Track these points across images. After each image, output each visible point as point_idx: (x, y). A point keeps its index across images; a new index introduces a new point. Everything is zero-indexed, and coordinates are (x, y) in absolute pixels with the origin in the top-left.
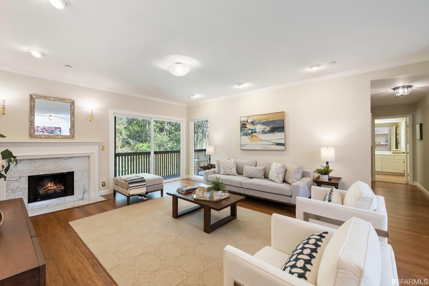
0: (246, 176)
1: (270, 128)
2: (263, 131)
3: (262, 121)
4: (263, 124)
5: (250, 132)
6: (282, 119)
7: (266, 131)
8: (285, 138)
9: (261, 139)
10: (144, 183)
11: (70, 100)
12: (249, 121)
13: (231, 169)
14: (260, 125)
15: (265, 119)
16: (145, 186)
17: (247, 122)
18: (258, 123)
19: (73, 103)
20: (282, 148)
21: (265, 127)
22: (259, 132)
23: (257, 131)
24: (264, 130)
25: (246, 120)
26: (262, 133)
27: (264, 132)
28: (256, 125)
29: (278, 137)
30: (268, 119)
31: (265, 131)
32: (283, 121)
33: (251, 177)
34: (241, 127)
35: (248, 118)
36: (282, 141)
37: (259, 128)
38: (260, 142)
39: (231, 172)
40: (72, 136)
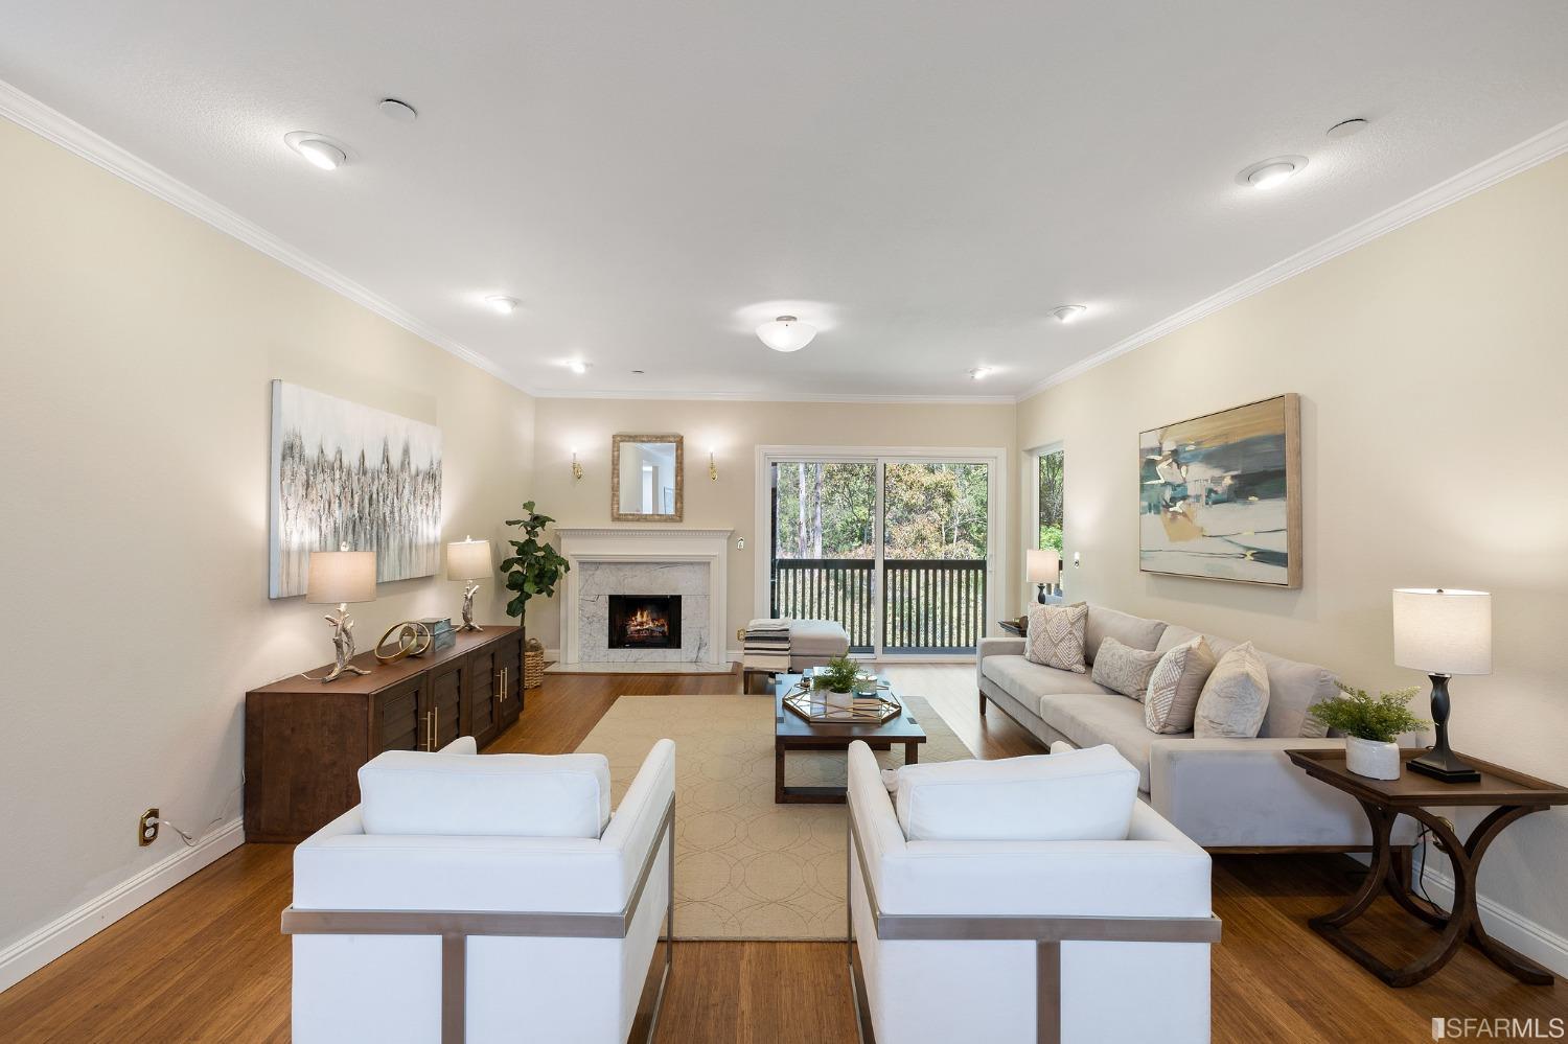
0: (1098, 679)
1: (1233, 477)
2: (1211, 491)
3: (1207, 446)
4: (1210, 458)
5: (1168, 494)
6: (1279, 432)
7: (1219, 489)
8: (1296, 524)
9: (1202, 530)
10: (786, 646)
11: (674, 436)
12: (1168, 446)
14: (1200, 465)
15: (1216, 437)
16: (787, 653)
17: (1159, 451)
18: (1194, 457)
19: (680, 442)
20: (1278, 574)
21: (1217, 473)
22: (1198, 497)
23: (1192, 490)
24: (1212, 486)
25: (1155, 444)
26: (1207, 504)
27: (1213, 498)
28: (1187, 464)
29: (1261, 521)
30: (1226, 435)
31: (1216, 492)
32: (1280, 439)
33: (1114, 685)
34: (1143, 474)
35: (1162, 437)
36: (1279, 544)
37: (1197, 476)
38: (1198, 544)
40: (679, 516)
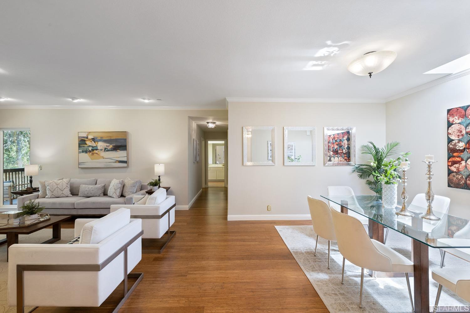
0: (82, 195)
1: (112, 146)
2: (106, 148)
3: (104, 139)
4: (105, 141)
5: (90, 149)
6: (125, 138)
7: (109, 148)
8: (127, 156)
9: (103, 157)
12: (90, 137)
13: (62, 191)
14: (102, 142)
15: (108, 137)
17: (87, 138)
18: (100, 140)
20: (125, 165)
21: (108, 145)
22: (101, 150)
23: (99, 148)
24: (106, 147)
25: (86, 136)
26: (105, 151)
27: (106, 150)
28: (98, 141)
29: (120, 155)
30: (111, 137)
31: (107, 149)
32: (125, 140)
33: (88, 196)
34: (80, 143)
35: (88, 134)
36: (125, 159)
37: (101, 145)
38: (102, 160)
39: (62, 193)
